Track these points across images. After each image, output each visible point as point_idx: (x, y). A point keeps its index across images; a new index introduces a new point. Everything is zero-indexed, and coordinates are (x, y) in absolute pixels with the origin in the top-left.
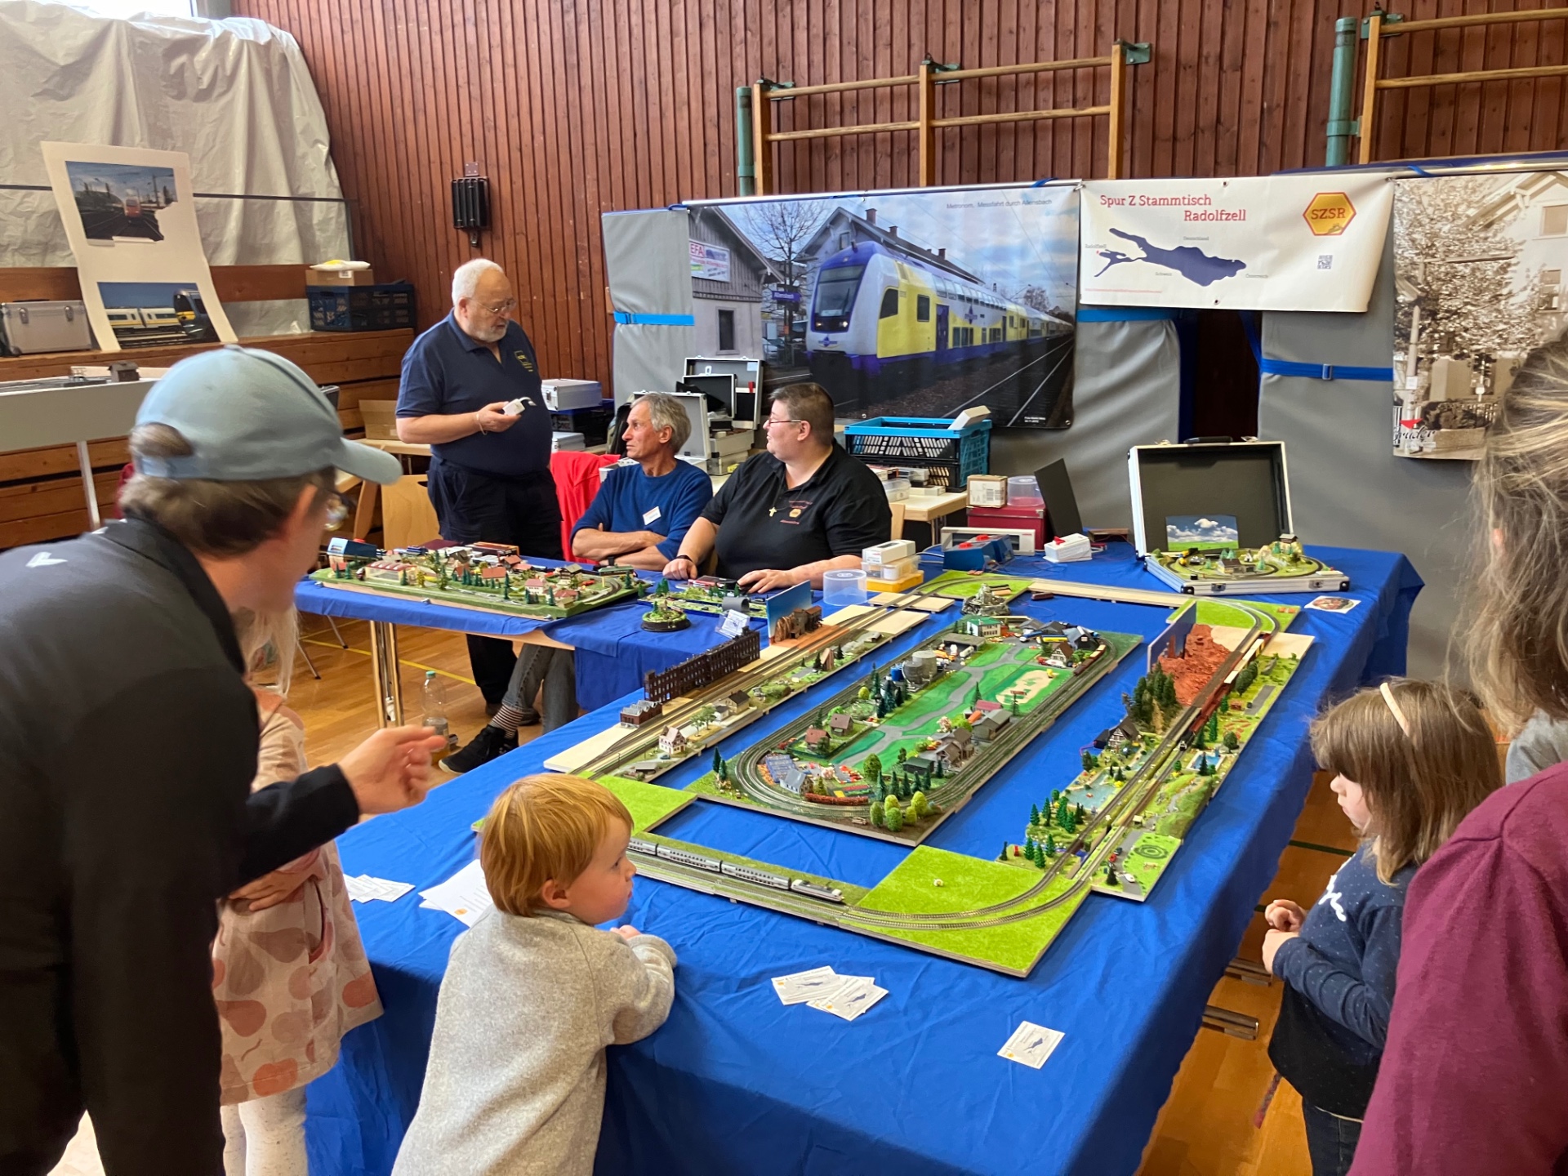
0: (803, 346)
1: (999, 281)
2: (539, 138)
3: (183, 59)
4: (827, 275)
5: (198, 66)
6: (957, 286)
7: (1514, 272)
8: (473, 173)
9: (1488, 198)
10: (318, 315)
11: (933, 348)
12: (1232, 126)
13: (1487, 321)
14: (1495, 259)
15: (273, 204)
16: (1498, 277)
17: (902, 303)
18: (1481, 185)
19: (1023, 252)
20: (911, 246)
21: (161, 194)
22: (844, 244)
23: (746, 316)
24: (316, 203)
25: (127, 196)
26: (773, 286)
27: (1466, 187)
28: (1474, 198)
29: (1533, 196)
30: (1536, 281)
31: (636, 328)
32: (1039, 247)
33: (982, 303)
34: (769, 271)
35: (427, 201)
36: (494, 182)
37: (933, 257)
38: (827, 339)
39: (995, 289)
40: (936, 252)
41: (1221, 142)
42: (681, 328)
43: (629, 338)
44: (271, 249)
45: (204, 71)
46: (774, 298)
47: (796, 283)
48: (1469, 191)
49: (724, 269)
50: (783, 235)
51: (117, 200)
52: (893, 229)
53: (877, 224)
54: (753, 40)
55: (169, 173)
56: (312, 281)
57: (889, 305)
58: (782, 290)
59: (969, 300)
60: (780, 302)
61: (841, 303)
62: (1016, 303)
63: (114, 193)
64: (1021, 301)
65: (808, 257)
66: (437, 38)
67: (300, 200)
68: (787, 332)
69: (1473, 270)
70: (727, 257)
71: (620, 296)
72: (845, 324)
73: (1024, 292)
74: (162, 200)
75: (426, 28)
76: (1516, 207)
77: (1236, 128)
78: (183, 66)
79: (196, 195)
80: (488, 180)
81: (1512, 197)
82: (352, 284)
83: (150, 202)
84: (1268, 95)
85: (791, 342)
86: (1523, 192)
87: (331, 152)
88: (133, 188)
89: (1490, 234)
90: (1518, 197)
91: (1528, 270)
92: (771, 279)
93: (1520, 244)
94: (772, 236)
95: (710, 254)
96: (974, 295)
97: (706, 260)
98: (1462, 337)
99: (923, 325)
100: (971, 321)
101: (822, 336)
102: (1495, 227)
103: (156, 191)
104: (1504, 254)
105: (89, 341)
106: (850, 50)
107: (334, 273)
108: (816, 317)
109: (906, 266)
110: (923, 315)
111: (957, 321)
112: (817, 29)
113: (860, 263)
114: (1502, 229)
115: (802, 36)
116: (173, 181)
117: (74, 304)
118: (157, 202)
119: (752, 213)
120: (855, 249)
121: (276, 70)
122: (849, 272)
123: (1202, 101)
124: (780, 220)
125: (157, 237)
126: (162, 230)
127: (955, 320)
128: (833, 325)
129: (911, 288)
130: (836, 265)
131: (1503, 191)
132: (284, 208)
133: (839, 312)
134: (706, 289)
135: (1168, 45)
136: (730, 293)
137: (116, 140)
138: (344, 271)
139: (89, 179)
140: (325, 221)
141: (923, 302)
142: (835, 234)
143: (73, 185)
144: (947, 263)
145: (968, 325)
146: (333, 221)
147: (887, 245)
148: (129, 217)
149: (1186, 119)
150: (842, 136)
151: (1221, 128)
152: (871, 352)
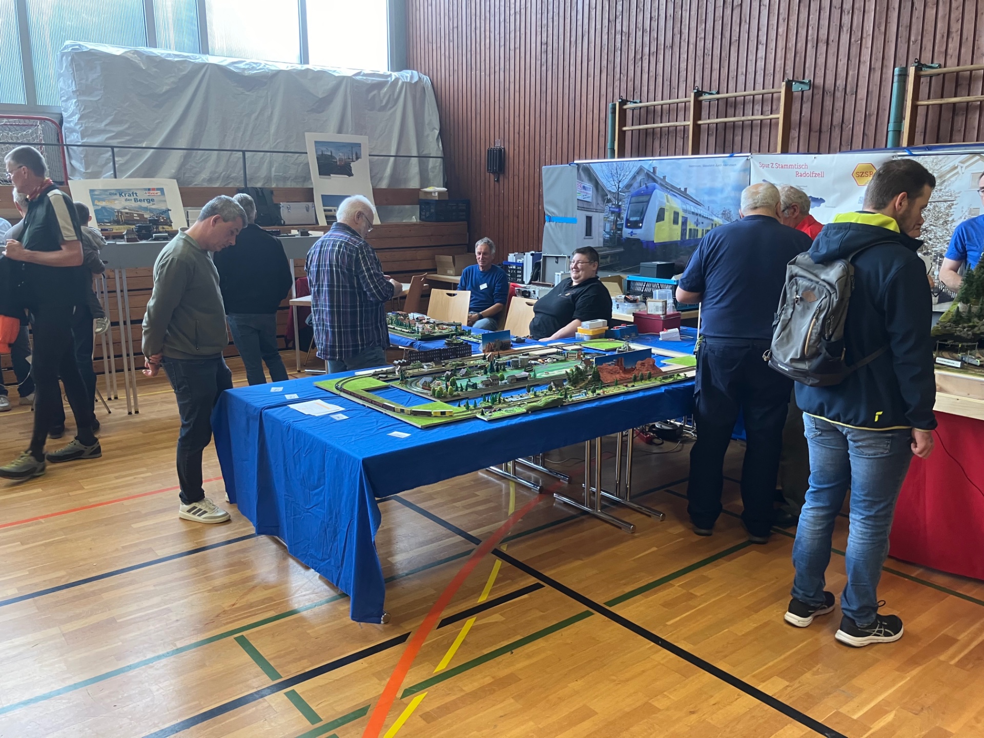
0: (621, 235)
1: (712, 206)
2: (527, 128)
3: (375, 92)
4: (634, 199)
5: (382, 95)
6: (692, 207)
7: (956, 208)
8: (498, 145)
9: (943, 168)
10: (423, 213)
11: (679, 239)
12: (850, 124)
13: (941, 235)
14: (945, 201)
15: (410, 160)
16: (947, 211)
17: (667, 214)
18: (941, 161)
19: (722, 190)
20: (672, 186)
21: (354, 155)
22: (642, 184)
23: (597, 218)
24: (431, 159)
25: (339, 156)
26: (610, 205)
27: (933, 161)
28: (936, 168)
29: (967, 167)
30: (967, 214)
31: (553, 224)
32: (729, 188)
33: (703, 216)
34: (609, 197)
35: (478, 158)
36: (507, 149)
37: (681, 192)
38: (632, 232)
39: (709, 210)
40: (683, 189)
41: (843, 133)
42: (571, 224)
43: (550, 228)
44: (406, 180)
45: (384, 97)
46: (610, 211)
47: (620, 204)
48: (934, 164)
49: (589, 195)
50: (616, 179)
51: (335, 158)
52: (664, 177)
53: (657, 175)
54: (624, 79)
55: (359, 145)
56: (422, 197)
57: (660, 217)
58: (614, 206)
59: (697, 214)
60: (613, 212)
61: (639, 214)
62: (718, 217)
63: (334, 155)
64: (720, 216)
65: (626, 190)
66: (488, 78)
67: (422, 158)
68: (614, 228)
69: (934, 207)
70: (591, 189)
71: (549, 209)
72: (641, 225)
73: (722, 211)
74: (354, 158)
75: (484, 73)
76: (958, 173)
77: (851, 126)
78: (375, 95)
79: (370, 155)
80: (504, 148)
81: (956, 168)
82: (437, 199)
83: (349, 159)
84: (868, 108)
85: (616, 233)
86: (962, 165)
87: (440, 133)
88: (342, 153)
89: (943, 188)
90: (959, 167)
91: (963, 208)
92: (609, 201)
93: (959, 193)
94: (612, 179)
95: (584, 188)
96: (699, 212)
97: (582, 190)
98: (928, 243)
99: (675, 226)
100: (697, 225)
101: (630, 230)
102: (945, 183)
103: (352, 154)
104: (950, 198)
105: (315, 221)
106: (667, 83)
107: (430, 193)
108: (628, 221)
109: (669, 196)
110: (675, 222)
111: (691, 225)
112: (652, 74)
113: (649, 193)
114: (949, 185)
115: (645, 76)
116: (360, 150)
117: (310, 204)
118: (352, 159)
119: (604, 167)
120: (647, 187)
121: (418, 96)
122: (645, 198)
123: (835, 111)
124: (615, 171)
125: (350, 174)
126: (353, 172)
127: (690, 225)
128: (635, 225)
129: (671, 208)
130: (638, 194)
131: (951, 164)
132: (414, 161)
133: (638, 219)
134: (583, 206)
135: (819, 81)
136: (591, 207)
137: (340, 131)
138: (435, 192)
139: (324, 149)
140: (434, 167)
141: (676, 214)
142: (639, 178)
143: (316, 152)
144: (687, 195)
145: (696, 228)
146: (438, 168)
147: (661, 185)
148: (339, 166)
149: (827, 119)
150: (661, 128)
151: (844, 125)
152: (652, 240)
